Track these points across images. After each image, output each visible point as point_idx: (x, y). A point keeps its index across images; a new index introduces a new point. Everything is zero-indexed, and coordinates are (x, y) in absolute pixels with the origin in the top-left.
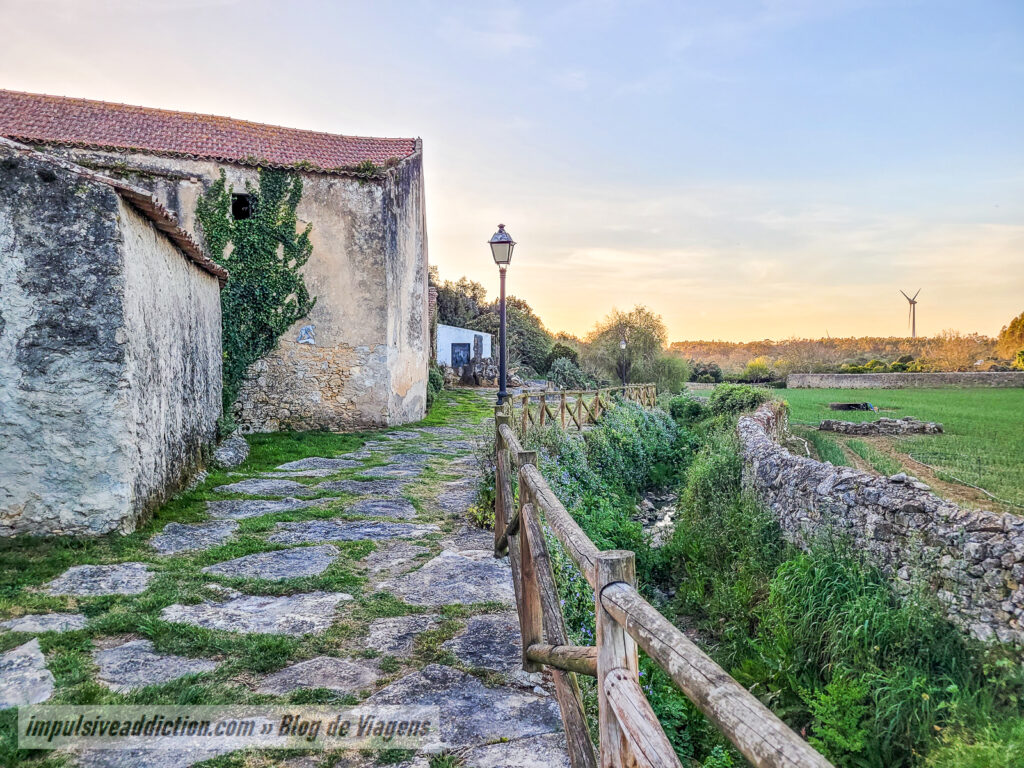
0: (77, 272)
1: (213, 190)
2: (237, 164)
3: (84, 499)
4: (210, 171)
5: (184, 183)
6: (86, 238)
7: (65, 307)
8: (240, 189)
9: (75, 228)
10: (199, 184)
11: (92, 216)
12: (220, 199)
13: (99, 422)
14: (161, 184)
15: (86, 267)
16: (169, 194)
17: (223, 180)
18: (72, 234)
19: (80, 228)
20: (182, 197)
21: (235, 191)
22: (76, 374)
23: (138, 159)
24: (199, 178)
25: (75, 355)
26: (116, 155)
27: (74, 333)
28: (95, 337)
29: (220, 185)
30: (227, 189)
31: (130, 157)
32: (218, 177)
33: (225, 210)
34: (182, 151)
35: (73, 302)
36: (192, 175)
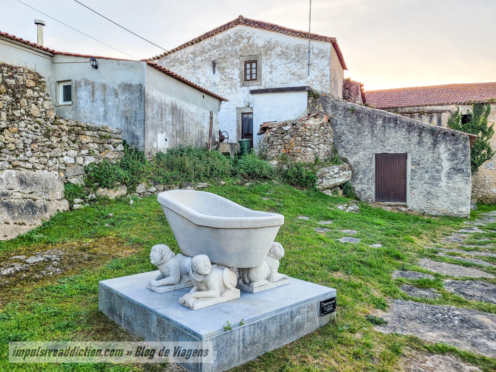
0: (459, 156)
1: (454, 115)
2: (464, 104)
3: (460, 209)
4: (453, 108)
5: (444, 114)
6: (462, 148)
7: (456, 164)
8: (465, 113)
9: (459, 146)
10: (449, 113)
11: (463, 143)
12: (457, 117)
13: (464, 191)
14: (435, 115)
15: (462, 155)
16: (438, 118)
17: (458, 110)
18: (458, 147)
19: (460, 146)
20: (442, 119)
21: (462, 114)
22: (459, 180)
23: (428, 108)
24: (449, 111)
25: (458, 175)
26: (420, 108)
27: (459, 170)
28: (463, 171)
29: (457, 113)
30: (459, 114)
31: (425, 108)
32: (456, 110)
33: (459, 121)
34: (443, 102)
35: (458, 163)
36: (447, 111)
